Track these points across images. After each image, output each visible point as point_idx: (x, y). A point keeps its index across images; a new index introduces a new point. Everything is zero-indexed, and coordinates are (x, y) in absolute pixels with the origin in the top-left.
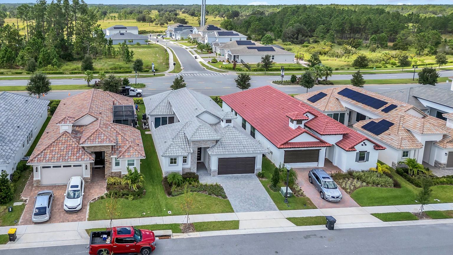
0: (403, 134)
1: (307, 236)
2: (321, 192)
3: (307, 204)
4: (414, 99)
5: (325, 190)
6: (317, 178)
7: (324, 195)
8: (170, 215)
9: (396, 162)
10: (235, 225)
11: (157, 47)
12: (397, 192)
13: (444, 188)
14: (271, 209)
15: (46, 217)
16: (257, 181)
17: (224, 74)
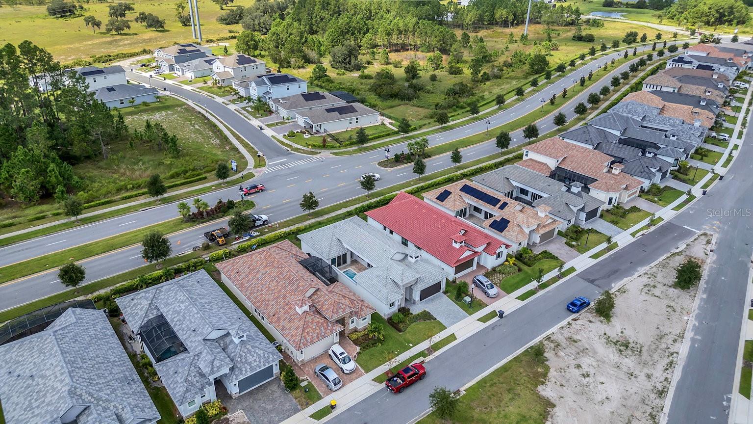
0: (517, 229)
1: (493, 327)
2: (486, 293)
3: (482, 305)
4: (506, 180)
5: (489, 291)
6: (482, 283)
7: (488, 294)
8: (412, 347)
9: (515, 251)
10: (453, 337)
11: (178, 106)
12: (522, 275)
13: (541, 263)
14: (465, 317)
15: (340, 385)
16: (445, 297)
17: (318, 156)
